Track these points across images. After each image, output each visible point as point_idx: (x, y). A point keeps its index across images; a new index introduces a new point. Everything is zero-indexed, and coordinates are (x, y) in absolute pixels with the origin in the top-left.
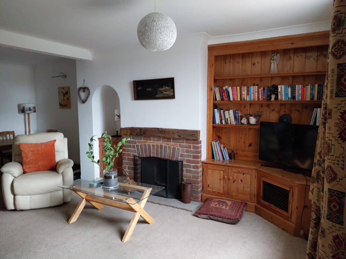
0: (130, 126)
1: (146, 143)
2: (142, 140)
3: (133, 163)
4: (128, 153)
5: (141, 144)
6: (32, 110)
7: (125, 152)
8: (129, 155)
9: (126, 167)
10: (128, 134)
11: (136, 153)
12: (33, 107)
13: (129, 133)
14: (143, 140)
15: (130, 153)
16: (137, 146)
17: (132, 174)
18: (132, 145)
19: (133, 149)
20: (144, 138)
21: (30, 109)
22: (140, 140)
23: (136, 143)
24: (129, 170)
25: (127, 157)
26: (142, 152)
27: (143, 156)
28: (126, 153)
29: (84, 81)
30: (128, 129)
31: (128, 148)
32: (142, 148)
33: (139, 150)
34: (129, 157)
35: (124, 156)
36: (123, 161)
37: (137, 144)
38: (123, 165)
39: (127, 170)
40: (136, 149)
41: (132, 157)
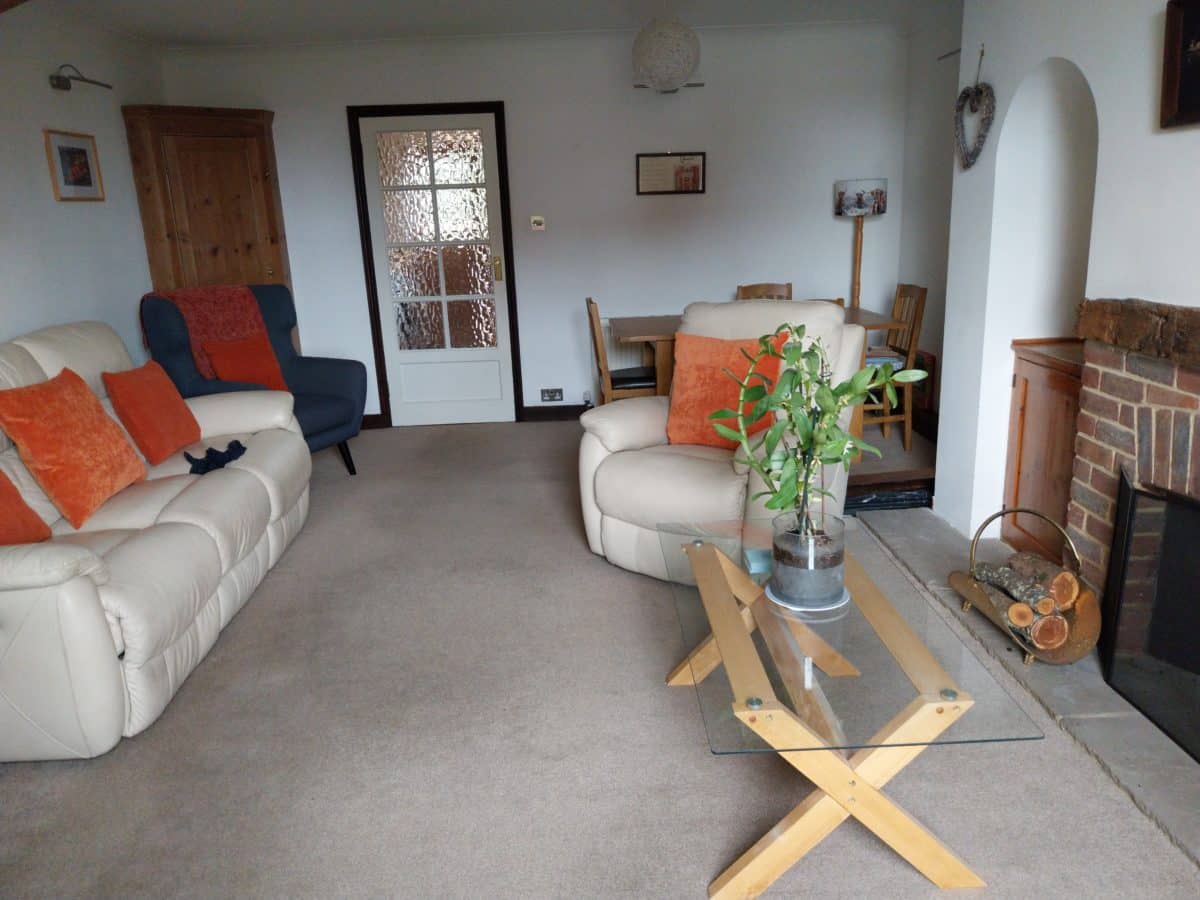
0: (1122, 296)
1: (1188, 410)
2: (1171, 384)
3: (1113, 505)
4: (1100, 443)
5: (1166, 411)
6: (866, 206)
7: (1090, 434)
8: (1101, 456)
9: (1083, 517)
10: (1106, 337)
11: (1134, 454)
12: (872, 193)
13: (1111, 332)
14: (1174, 388)
15: (1106, 446)
16: (1145, 413)
17: (1102, 561)
18: (1120, 402)
19: (1124, 429)
20: (1186, 376)
21: (860, 203)
22: (1161, 386)
23: (1138, 400)
24: (1092, 539)
25: (1092, 465)
26: (1162, 456)
27: (1159, 484)
28: (1089, 442)
29: (982, 54)
30: (1109, 310)
31: (1103, 419)
32: (1162, 435)
33: (1149, 443)
34: (1101, 469)
35: (1080, 454)
36: (1074, 479)
37: (1144, 403)
38: (1073, 502)
39: (1083, 532)
40: (1135, 433)
41: (1110, 473)
